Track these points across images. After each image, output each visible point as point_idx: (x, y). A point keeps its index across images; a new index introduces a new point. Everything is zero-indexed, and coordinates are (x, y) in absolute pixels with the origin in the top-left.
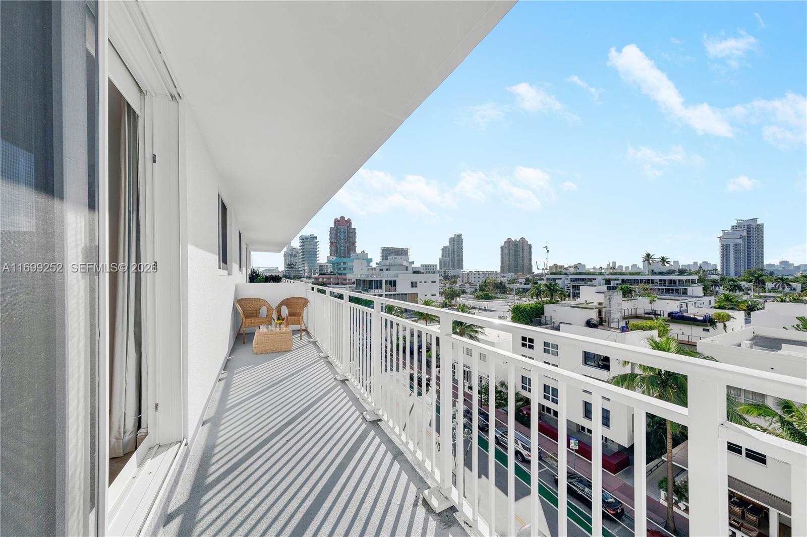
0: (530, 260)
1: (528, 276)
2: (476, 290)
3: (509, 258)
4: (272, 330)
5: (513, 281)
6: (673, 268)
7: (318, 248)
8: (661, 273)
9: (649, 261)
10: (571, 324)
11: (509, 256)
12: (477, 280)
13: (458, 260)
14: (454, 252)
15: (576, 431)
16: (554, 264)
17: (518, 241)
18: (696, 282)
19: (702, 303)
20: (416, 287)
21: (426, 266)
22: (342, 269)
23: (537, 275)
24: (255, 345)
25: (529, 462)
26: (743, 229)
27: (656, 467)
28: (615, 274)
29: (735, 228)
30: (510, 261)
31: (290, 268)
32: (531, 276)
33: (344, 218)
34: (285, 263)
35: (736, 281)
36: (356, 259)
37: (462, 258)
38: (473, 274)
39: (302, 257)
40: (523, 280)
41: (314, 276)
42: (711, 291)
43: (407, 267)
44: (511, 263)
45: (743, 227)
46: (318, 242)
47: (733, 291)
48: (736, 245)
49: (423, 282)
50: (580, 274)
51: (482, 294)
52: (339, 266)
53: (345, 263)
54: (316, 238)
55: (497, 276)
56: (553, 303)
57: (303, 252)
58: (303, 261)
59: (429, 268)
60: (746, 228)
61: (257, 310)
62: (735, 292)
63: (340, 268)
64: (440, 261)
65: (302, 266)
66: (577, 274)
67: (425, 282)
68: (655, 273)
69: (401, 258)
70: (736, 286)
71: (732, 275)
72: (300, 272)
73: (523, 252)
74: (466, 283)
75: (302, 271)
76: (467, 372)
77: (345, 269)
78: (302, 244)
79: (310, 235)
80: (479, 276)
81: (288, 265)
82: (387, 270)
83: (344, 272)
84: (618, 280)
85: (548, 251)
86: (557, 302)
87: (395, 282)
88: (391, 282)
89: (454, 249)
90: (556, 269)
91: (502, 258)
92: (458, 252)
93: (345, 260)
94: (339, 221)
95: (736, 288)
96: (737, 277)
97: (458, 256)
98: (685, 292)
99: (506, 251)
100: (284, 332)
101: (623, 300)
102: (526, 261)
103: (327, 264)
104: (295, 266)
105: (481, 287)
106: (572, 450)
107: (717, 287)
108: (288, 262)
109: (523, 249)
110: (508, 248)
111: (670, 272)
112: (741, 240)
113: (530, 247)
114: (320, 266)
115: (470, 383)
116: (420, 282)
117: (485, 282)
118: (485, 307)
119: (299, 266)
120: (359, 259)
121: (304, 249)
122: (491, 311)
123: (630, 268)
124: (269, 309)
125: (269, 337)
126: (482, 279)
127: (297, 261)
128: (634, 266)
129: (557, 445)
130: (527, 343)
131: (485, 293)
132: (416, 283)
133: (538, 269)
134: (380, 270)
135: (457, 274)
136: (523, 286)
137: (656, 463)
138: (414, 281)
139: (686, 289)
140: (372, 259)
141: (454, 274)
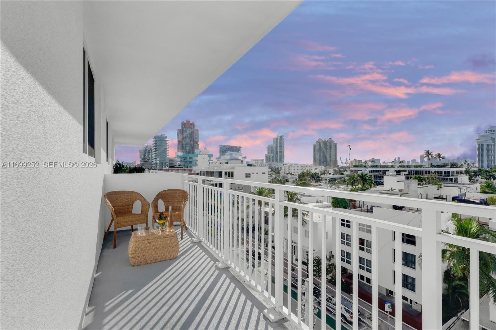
0: (336, 156)
1: (335, 169)
2: (296, 179)
3: (320, 154)
4: (153, 234)
5: (324, 173)
6: (447, 162)
7: (168, 146)
8: (438, 166)
9: (429, 156)
10: (380, 207)
11: (320, 152)
12: (296, 171)
13: (280, 156)
14: (277, 149)
15: (385, 295)
16: (354, 159)
17: (327, 140)
18: (464, 173)
19: (471, 189)
20: (250, 177)
21: (255, 160)
22: (188, 163)
23: (341, 168)
24: (132, 254)
25: (351, 323)
26: (493, 132)
27: (453, 324)
28: (404, 167)
29: (487, 132)
30: (320, 156)
31: (144, 162)
32: (337, 168)
33: (190, 121)
34: (140, 157)
35: (491, 172)
36: (200, 154)
37: (283, 155)
38: (293, 167)
39: (155, 152)
40: (332, 172)
41: (165, 168)
42: (473, 180)
43: (242, 161)
44: (321, 158)
45: (493, 131)
46: (168, 140)
47: (489, 180)
48: (488, 145)
49: (255, 173)
50: (377, 166)
51: (300, 182)
52: (185, 161)
53: (190, 158)
54: (166, 137)
55: (312, 168)
56: (365, 190)
57: (156, 149)
58: (156, 156)
59: (258, 162)
60: (495, 132)
61: (129, 205)
62: (491, 180)
63: (186, 162)
64: (266, 157)
65: (155, 160)
66: (373, 167)
67: (257, 173)
68: (434, 166)
69: (236, 154)
70: (491, 176)
71: (486, 168)
72: (153, 165)
73: (330, 149)
74: (288, 174)
75: (154, 164)
76: (294, 246)
77: (190, 162)
78: (154, 142)
79: (162, 135)
80: (298, 168)
81: (143, 159)
82: (226, 163)
83: (190, 165)
84: (406, 171)
85: (351, 149)
86: (367, 189)
87: (232, 173)
88: (229, 173)
89: (277, 147)
90: (356, 163)
91: (314, 154)
92: (280, 149)
93: (190, 155)
94: (185, 124)
95: (491, 177)
96: (489, 169)
97: (280, 152)
98: (456, 181)
99: (317, 149)
100: (168, 235)
101: (418, 187)
102: (333, 157)
103: (176, 159)
104: (149, 160)
105: (300, 177)
106: (387, 312)
107: (478, 177)
108: (142, 157)
109: (330, 147)
110: (319, 147)
111: (445, 165)
112: (492, 141)
113: (336, 146)
114: (169, 160)
115: (297, 256)
116: (253, 173)
117: (303, 173)
118: (304, 193)
119: (152, 160)
120: (202, 154)
121: (156, 146)
122: (309, 196)
123: (411, 162)
124: (145, 204)
125: (150, 243)
126: (300, 172)
127: (150, 156)
128: (414, 161)
129: (372, 307)
130: (345, 223)
131: (303, 182)
132: (250, 174)
133: (342, 163)
134: (220, 163)
135: (279, 167)
136: (332, 176)
137: (453, 321)
138: (248, 172)
139: (457, 178)
140: (212, 154)
141: (278, 167)
